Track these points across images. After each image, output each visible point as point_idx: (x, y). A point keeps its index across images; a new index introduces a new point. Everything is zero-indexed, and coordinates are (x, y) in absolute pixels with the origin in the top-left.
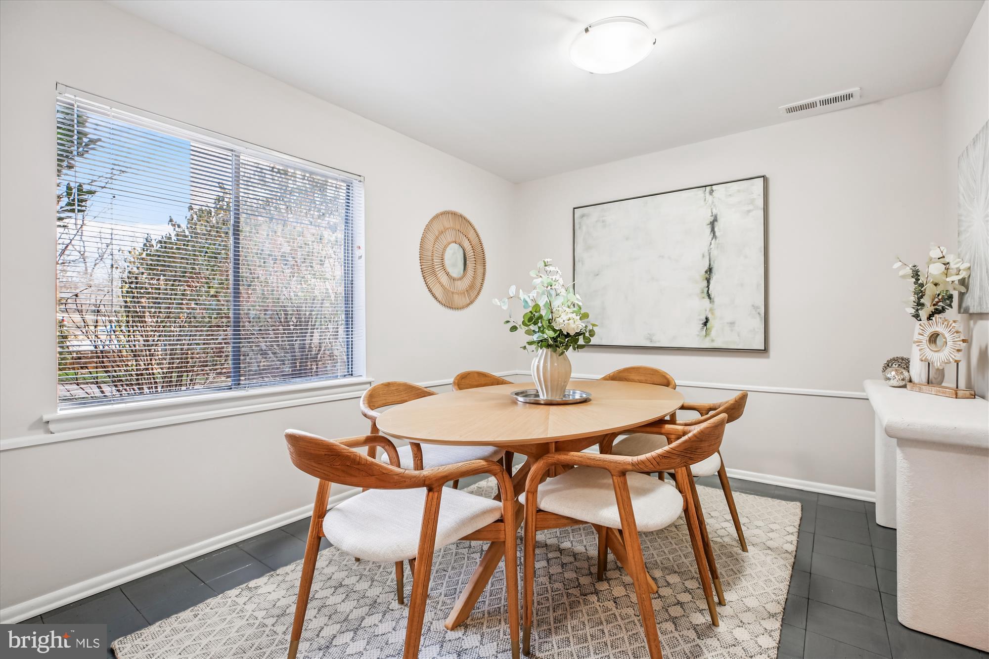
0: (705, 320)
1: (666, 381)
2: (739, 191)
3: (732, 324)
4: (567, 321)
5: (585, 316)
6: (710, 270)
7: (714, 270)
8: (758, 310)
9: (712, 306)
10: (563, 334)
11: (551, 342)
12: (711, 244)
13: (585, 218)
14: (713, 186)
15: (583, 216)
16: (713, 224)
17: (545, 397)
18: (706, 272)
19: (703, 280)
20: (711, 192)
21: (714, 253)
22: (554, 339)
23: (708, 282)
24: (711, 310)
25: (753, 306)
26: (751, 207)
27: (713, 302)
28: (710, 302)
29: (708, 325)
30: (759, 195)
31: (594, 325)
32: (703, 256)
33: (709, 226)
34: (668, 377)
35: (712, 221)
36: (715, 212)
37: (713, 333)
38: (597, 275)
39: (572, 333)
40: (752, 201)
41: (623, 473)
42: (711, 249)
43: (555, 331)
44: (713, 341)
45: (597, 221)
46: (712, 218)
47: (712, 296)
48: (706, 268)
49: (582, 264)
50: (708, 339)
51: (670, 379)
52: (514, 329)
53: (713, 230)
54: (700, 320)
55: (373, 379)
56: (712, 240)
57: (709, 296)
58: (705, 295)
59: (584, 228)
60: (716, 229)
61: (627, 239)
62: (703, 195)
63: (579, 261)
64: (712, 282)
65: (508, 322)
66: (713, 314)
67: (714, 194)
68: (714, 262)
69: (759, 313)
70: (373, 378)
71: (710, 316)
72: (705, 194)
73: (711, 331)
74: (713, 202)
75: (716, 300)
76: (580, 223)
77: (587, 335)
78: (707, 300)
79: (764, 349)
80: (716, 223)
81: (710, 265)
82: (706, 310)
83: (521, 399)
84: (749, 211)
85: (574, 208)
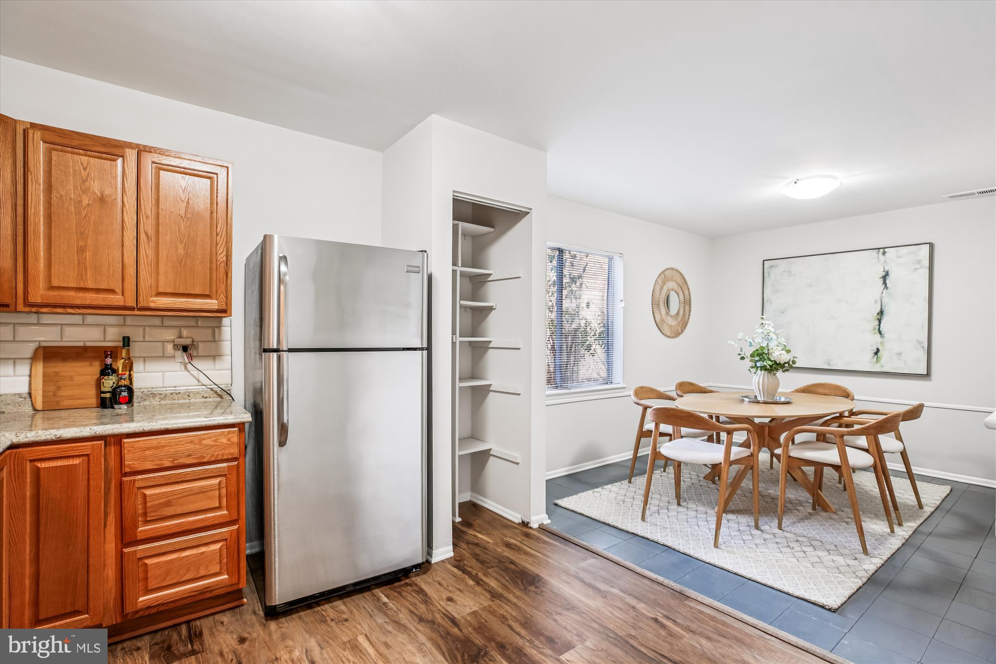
0: (876, 351)
1: (846, 394)
2: (908, 253)
3: (900, 354)
4: (779, 355)
5: (788, 351)
6: (881, 313)
7: (885, 313)
8: (922, 345)
9: (882, 340)
10: (777, 363)
11: (768, 367)
12: (882, 293)
13: (773, 268)
14: (886, 249)
15: (771, 267)
16: (884, 278)
17: (763, 399)
18: (878, 314)
19: (875, 320)
20: (884, 253)
21: (886, 300)
22: (771, 366)
23: (880, 321)
24: (881, 343)
25: (918, 341)
26: (918, 266)
27: (884, 337)
28: (881, 337)
29: (879, 354)
30: (925, 257)
31: (794, 357)
32: (876, 302)
33: (881, 279)
34: (848, 391)
35: (883, 275)
36: (886, 269)
37: (883, 361)
38: (783, 313)
39: (782, 363)
40: (919, 262)
41: (842, 436)
42: (882, 296)
43: (772, 361)
44: (882, 366)
45: (784, 271)
46: (884, 273)
47: (883, 333)
48: (878, 310)
49: (771, 303)
50: (878, 364)
51: (850, 393)
52: (743, 358)
53: (885, 283)
54: (872, 350)
55: (627, 386)
56: (884, 289)
57: (880, 332)
58: (877, 331)
59: (772, 276)
60: (887, 282)
61: (810, 286)
62: (876, 255)
63: (768, 301)
64: (883, 322)
65: (740, 354)
66: (883, 346)
67: (886, 254)
68: (885, 307)
69: (923, 347)
70: (626, 384)
71: (880, 348)
72: (878, 254)
73: (881, 359)
74: (885, 261)
75: (886, 335)
76: (769, 272)
77: (791, 363)
78: (878, 335)
79: (926, 374)
80: (887, 277)
81: (881, 309)
82: (877, 343)
83: (746, 399)
84: (916, 269)
85: (764, 261)
